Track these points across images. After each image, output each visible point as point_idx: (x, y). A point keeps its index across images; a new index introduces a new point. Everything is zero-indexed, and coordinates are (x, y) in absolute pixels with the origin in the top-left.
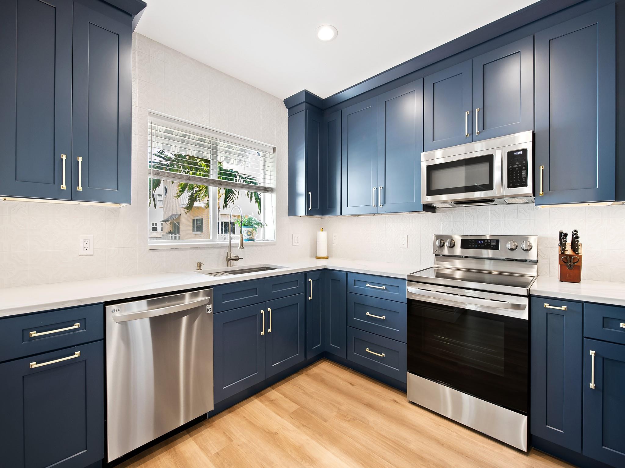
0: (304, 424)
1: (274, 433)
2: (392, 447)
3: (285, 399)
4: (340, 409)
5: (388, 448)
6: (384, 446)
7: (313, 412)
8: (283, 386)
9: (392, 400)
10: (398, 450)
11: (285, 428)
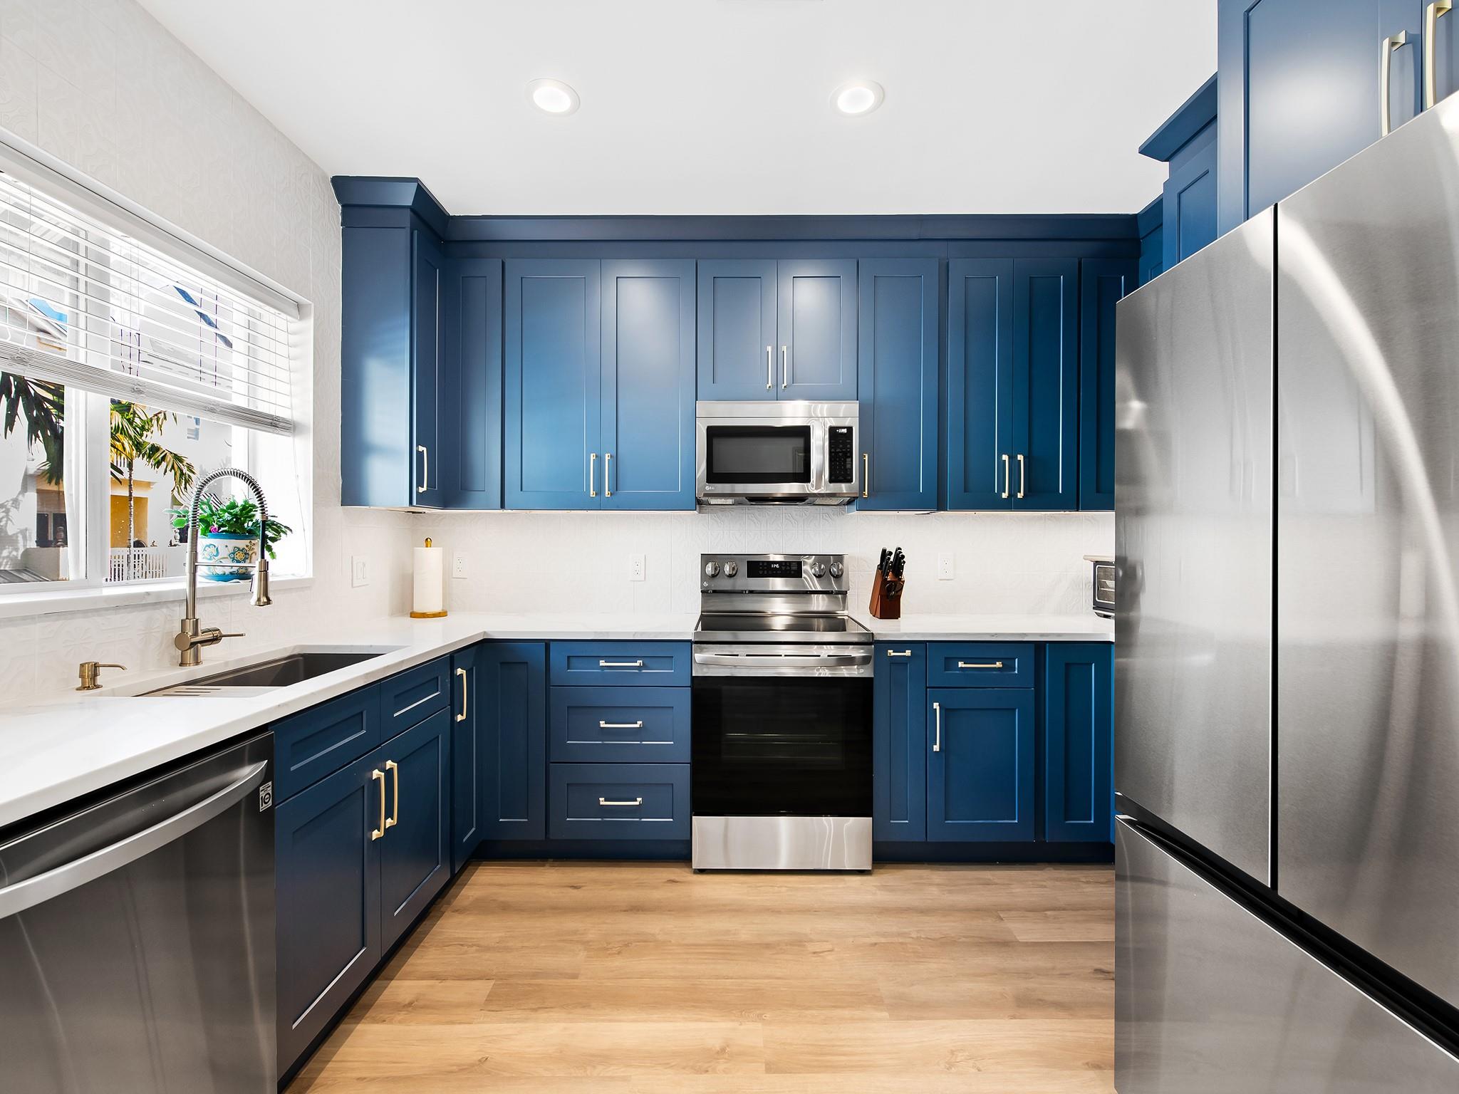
0: (534, 1006)
1: (478, 1063)
2: (717, 953)
3: (442, 984)
4: (588, 942)
5: (713, 959)
6: (706, 959)
7: (535, 975)
8: (411, 960)
9: (665, 882)
10: (729, 953)
11: (494, 1038)
